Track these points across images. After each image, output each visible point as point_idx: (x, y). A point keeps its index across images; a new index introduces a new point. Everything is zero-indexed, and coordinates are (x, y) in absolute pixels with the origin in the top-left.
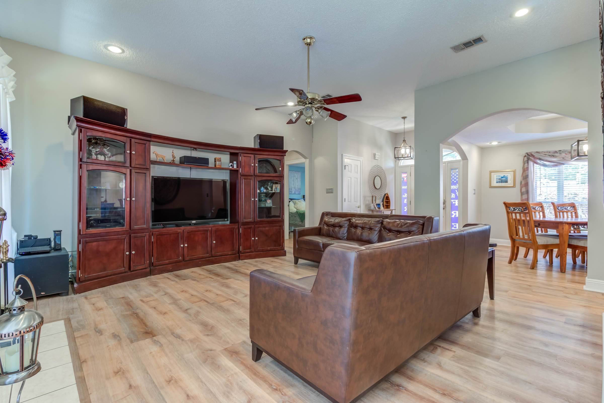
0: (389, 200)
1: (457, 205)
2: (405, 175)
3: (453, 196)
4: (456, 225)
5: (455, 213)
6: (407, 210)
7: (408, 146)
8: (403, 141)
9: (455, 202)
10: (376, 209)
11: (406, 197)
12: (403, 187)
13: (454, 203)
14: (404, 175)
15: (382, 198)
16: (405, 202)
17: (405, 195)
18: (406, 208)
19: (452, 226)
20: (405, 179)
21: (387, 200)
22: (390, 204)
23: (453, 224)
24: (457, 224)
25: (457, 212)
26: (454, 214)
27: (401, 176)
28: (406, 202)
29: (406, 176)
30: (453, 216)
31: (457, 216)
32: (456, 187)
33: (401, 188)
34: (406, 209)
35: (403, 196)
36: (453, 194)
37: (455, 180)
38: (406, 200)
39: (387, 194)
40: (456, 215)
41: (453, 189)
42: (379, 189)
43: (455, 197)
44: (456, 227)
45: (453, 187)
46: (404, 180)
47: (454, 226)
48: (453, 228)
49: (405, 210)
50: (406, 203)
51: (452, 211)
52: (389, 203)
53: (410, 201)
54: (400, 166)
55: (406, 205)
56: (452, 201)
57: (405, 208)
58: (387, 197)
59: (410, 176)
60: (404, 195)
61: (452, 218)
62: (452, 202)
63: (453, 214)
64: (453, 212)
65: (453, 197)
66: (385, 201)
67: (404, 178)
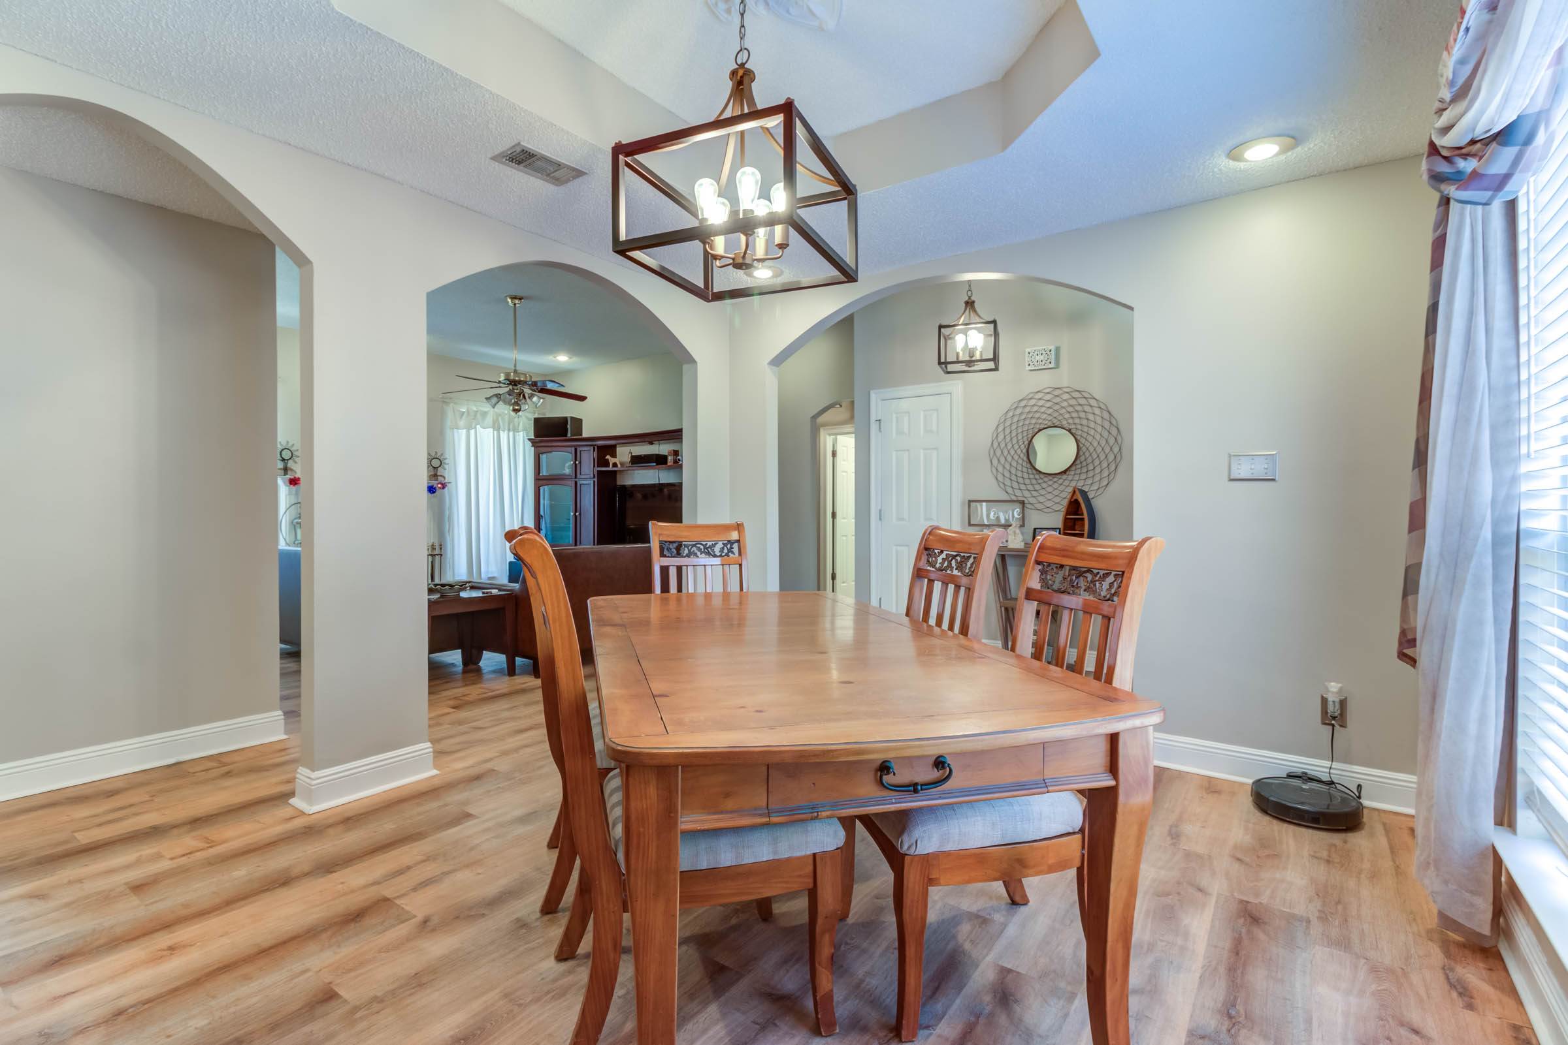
0: (1084, 513)
7: (978, 320)
8: (967, 303)
42: (1063, 473)
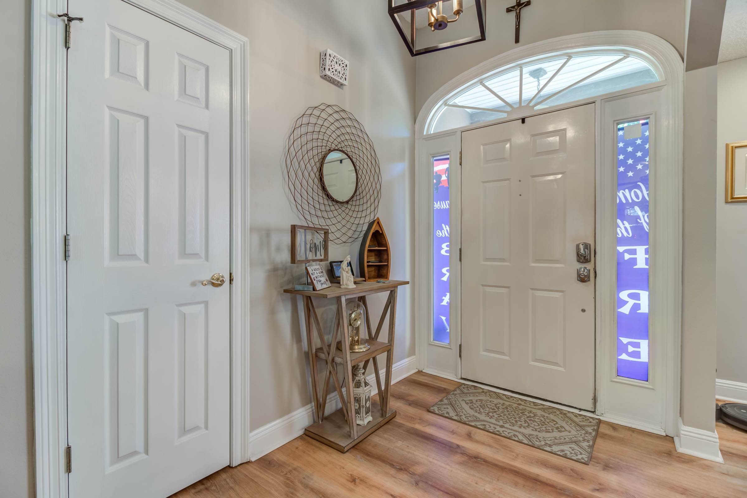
0: (385, 245)
1: (641, 264)
2: (443, 166)
3: (624, 231)
4: (637, 345)
5: (636, 297)
6: (449, 278)
9: (634, 252)
10: (314, 289)
11: (447, 235)
12: (437, 206)
13: (627, 256)
14: (440, 167)
15: (361, 239)
16: (443, 252)
17: (445, 231)
18: (447, 271)
19: (622, 348)
20: (444, 178)
21: (380, 245)
22: (388, 260)
23: (625, 340)
24: (644, 344)
25: (644, 295)
26: (631, 302)
27: (430, 167)
28: (446, 251)
29: (447, 169)
30: (626, 310)
31: (644, 308)
32: (637, 197)
33: (430, 207)
34: (448, 274)
35: (439, 234)
36: (625, 222)
37: (629, 168)
38: (447, 246)
39: (375, 223)
40: (636, 307)
41: (624, 201)
42: (347, 202)
43: (631, 235)
44: (637, 355)
45: (624, 195)
46: (439, 181)
47: (631, 349)
48: (624, 357)
49: (445, 279)
50: (448, 254)
51: (619, 291)
52: (385, 257)
53: (460, 250)
54: (427, 135)
55: (445, 261)
56: (621, 249)
57: (444, 270)
58: (377, 232)
59: (461, 164)
60: (441, 229)
61: (621, 315)
62: (620, 255)
63: (626, 302)
64: (624, 295)
65: (625, 234)
66: (369, 251)
67: (440, 176)
